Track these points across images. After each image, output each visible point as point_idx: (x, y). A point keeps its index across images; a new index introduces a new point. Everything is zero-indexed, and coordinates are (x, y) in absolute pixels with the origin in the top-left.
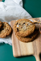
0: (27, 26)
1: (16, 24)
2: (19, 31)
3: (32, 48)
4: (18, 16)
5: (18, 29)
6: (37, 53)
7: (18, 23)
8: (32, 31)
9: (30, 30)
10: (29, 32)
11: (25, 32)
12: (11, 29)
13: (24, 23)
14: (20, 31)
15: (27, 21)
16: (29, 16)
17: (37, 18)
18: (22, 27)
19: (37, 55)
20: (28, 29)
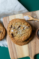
0: (22, 31)
1: (10, 27)
2: (14, 36)
3: (28, 51)
4: (11, 12)
5: (12, 34)
6: (32, 56)
7: (12, 26)
8: (29, 36)
9: (26, 36)
10: (25, 38)
11: (21, 38)
12: (4, 31)
13: (19, 27)
14: (16, 37)
15: (23, 23)
16: (25, 10)
17: (34, 12)
18: (17, 33)
19: (32, 58)
20: (24, 33)
